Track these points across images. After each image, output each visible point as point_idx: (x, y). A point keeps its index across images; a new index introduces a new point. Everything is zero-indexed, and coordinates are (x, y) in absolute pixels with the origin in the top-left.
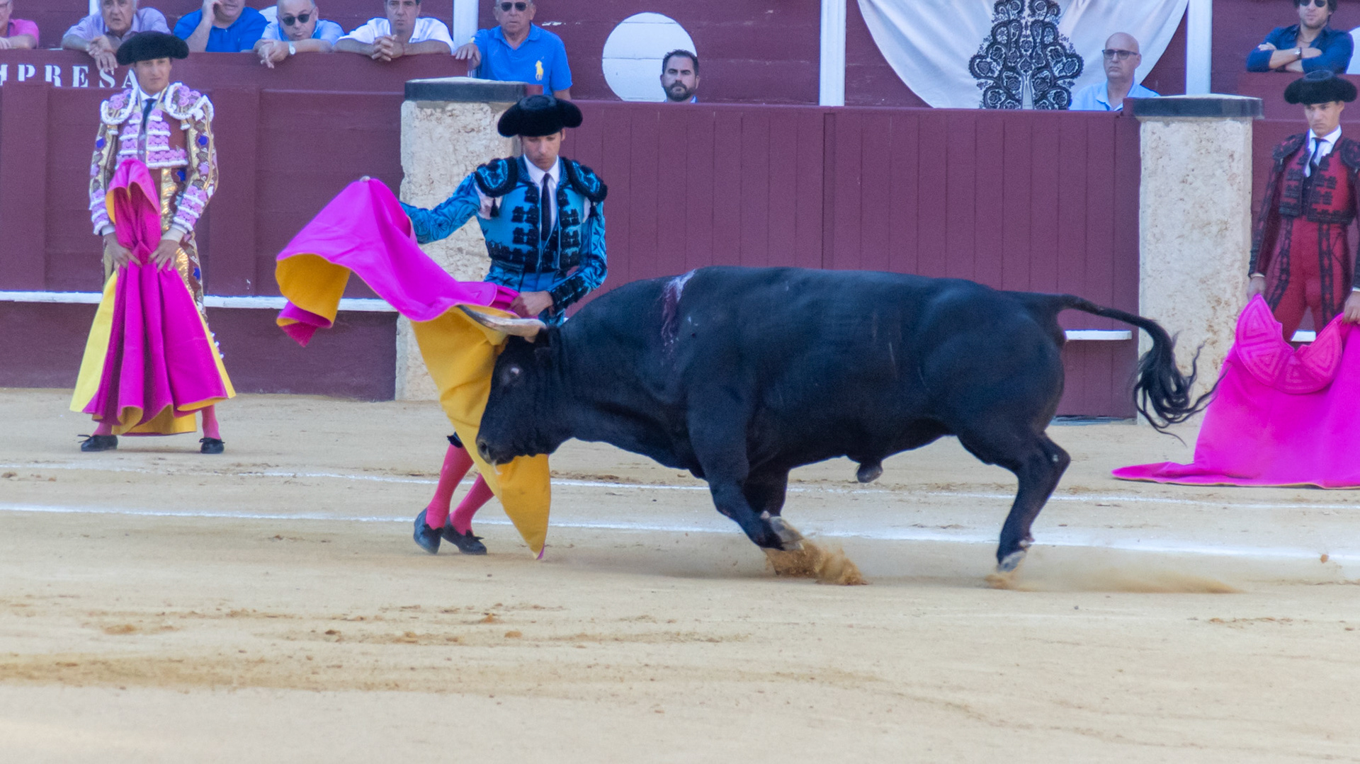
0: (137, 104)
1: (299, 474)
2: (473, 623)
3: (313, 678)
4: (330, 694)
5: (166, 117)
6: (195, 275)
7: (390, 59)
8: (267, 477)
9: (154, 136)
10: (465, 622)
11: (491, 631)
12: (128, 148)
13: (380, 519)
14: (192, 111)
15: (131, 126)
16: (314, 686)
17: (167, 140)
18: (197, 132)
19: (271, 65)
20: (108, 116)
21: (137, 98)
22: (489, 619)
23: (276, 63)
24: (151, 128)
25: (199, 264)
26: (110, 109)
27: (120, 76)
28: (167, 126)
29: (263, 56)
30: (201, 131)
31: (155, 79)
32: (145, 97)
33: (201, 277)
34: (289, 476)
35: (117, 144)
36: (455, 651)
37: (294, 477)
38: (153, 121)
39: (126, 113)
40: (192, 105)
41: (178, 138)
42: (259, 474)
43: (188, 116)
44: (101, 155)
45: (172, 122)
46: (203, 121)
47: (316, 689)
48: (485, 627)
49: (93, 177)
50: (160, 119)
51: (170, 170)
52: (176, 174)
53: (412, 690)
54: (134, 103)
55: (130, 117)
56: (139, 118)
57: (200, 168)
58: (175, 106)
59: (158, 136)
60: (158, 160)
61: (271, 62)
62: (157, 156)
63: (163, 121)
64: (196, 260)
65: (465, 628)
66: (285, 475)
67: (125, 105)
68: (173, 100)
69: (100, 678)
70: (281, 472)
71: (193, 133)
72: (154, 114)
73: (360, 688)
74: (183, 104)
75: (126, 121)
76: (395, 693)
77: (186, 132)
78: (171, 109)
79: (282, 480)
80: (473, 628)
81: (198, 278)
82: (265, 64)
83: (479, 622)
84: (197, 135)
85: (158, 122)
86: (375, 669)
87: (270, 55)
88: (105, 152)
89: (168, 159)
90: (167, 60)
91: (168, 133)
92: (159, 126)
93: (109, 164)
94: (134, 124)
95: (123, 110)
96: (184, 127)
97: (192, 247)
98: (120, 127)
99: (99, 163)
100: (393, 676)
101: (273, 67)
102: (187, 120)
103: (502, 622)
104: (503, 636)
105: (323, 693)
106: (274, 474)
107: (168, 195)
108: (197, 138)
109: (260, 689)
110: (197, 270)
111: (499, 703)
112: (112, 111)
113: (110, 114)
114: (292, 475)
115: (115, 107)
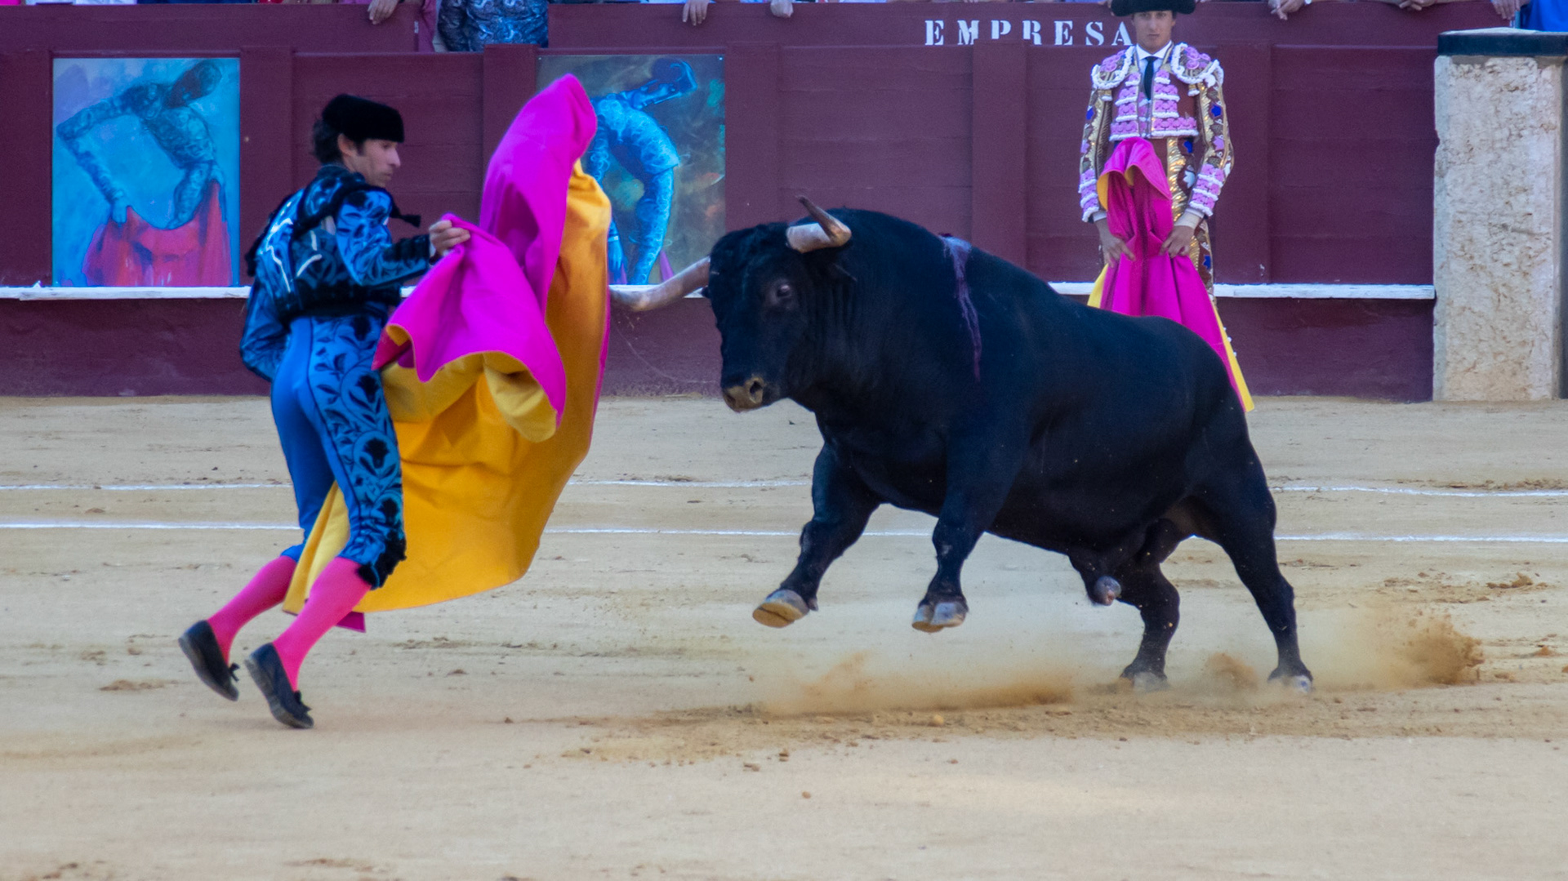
0: (1133, 64)
1: (1323, 488)
2: (1524, 657)
3: (1341, 723)
4: (1362, 741)
5: (1174, 78)
6: (1205, 264)
7: (1419, 8)
8: (1288, 491)
9: (1162, 100)
10: (1516, 656)
11: (1546, 666)
12: (1126, 113)
13: (1418, 539)
14: (1203, 75)
15: (1128, 88)
16: (1344, 732)
17: (1175, 106)
18: (1210, 101)
19: (1283, 16)
20: (1100, 80)
21: (1133, 57)
22: (1544, 652)
23: (1289, 14)
24: (1157, 91)
25: (1210, 251)
26: (1102, 72)
27: (1109, 33)
28: (1176, 90)
29: (1274, 6)
30: (1214, 100)
31: (1153, 35)
32: (1143, 54)
33: (1212, 266)
34: (1312, 491)
35: (1111, 110)
36: (1507, 690)
37: (1318, 491)
38: (1160, 83)
39: (1121, 75)
40: (1203, 69)
41: (1189, 106)
42: (1278, 489)
43: (1199, 81)
44: (1091, 127)
45: (1182, 87)
46: (1216, 88)
47: (1346, 737)
48: (1539, 661)
49: (1083, 154)
50: (1167, 81)
51: (1176, 141)
52: (1183, 145)
53: (1457, 735)
54: (1130, 63)
55: (1126, 79)
56: (1136, 79)
57: (1215, 142)
58: (1183, 69)
59: (1166, 101)
60: (1165, 128)
61: (1284, 12)
62: (1165, 124)
63: (1171, 83)
64: (1207, 246)
65: (1517, 662)
66: (1308, 489)
67: (1120, 66)
68: (1180, 60)
69: (1096, 728)
70: (1303, 486)
71: (1205, 102)
72: (1160, 76)
73: (1397, 735)
74: (1193, 66)
75: (1122, 85)
76: (1437, 739)
77: (1196, 98)
78: (1179, 72)
79: (1305, 496)
80: (1526, 663)
81: (1209, 268)
82: (1276, 16)
83: (1533, 655)
84: (1210, 103)
85: (1166, 85)
86: (1414, 711)
87: (1282, 5)
88: (1096, 123)
89: (1176, 128)
90: (1168, 14)
91: (1177, 98)
92: (1166, 89)
93: (1100, 137)
94: (1131, 86)
95: (1117, 72)
96: (1193, 92)
97: (1204, 232)
98: (1115, 92)
99: (1090, 138)
100: (1434, 720)
101: (1286, 18)
102: (1196, 85)
103: (1559, 655)
104: (1560, 670)
105: (1355, 740)
106: (1296, 489)
107: (1175, 170)
108: (1210, 107)
109: (1281, 738)
110: (1208, 258)
111: (1556, 749)
112: (1104, 74)
113: (1103, 78)
114: (1315, 489)
115: (1108, 69)
